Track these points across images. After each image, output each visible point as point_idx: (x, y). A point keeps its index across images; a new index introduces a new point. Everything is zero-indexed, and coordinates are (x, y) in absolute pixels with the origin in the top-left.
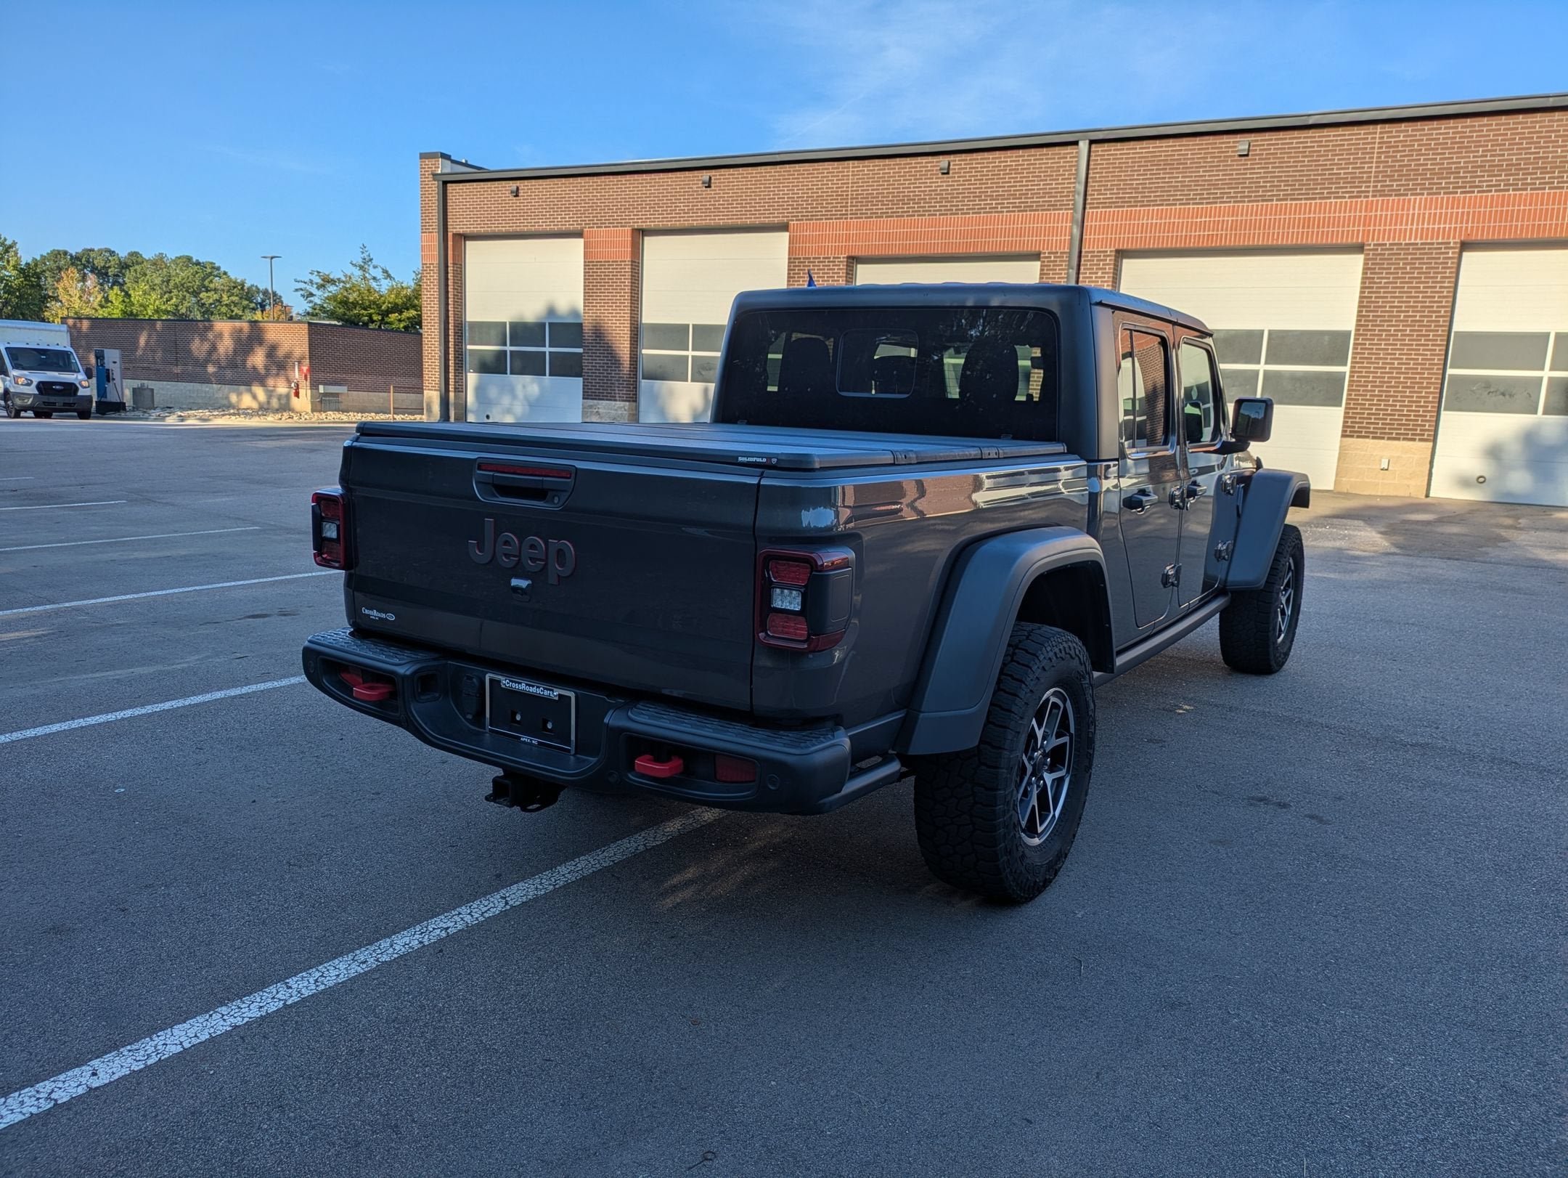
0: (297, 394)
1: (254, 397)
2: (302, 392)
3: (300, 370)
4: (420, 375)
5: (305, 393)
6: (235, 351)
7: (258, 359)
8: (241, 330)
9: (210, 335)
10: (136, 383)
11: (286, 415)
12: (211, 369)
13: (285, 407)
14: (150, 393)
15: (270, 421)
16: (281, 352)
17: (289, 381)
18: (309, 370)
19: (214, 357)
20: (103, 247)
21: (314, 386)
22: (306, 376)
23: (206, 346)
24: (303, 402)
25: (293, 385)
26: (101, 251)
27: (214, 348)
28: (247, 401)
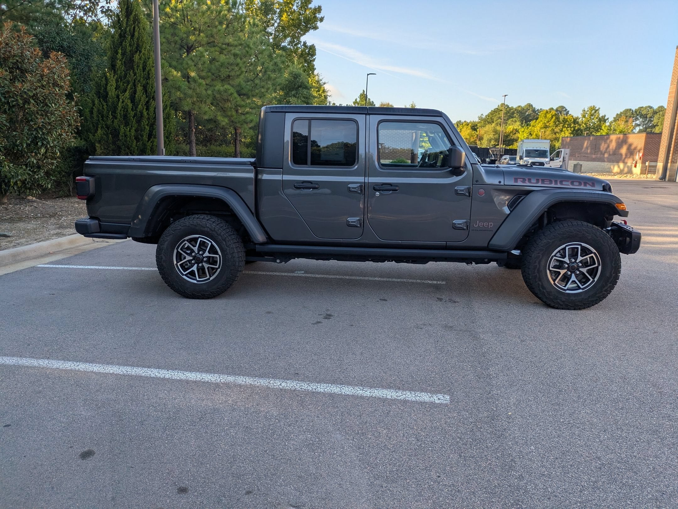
0: (635, 166)
1: (619, 167)
2: (638, 165)
3: (639, 155)
4: (657, 155)
5: (639, 165)
6: (616, 148)
7: (624, 151)
8: (619, 138)
9: (608, 141)
10: (575, 162)
11: (629, 175)
12: (606, 155)
13: (630, 172)
14: (580, 166)
15: (623, 178)
16: (633, 147)
17: (633, 160)
18: (643, 155)
19: (608, 149)
20: (647, 105)
21: (644, 162)
22: (640, 158)
23: (606, 145)
24: (637, 170)
25: (634, 162)
26: (646, 107)
27: (608, 146)
28: (616, 169)
